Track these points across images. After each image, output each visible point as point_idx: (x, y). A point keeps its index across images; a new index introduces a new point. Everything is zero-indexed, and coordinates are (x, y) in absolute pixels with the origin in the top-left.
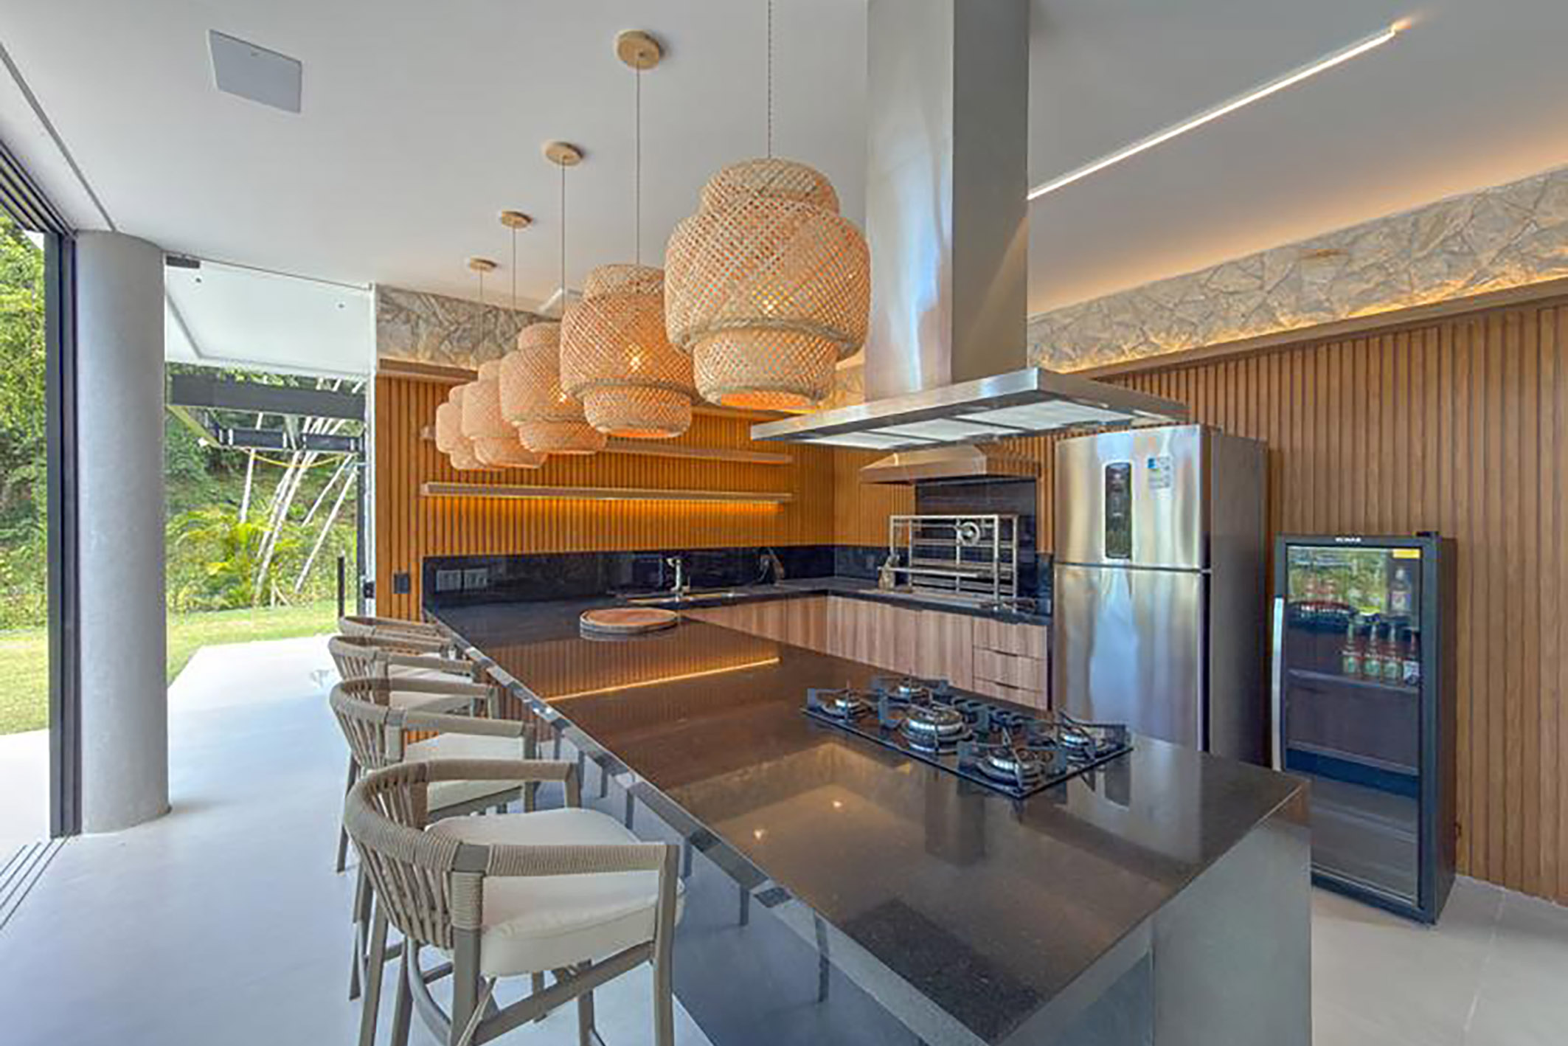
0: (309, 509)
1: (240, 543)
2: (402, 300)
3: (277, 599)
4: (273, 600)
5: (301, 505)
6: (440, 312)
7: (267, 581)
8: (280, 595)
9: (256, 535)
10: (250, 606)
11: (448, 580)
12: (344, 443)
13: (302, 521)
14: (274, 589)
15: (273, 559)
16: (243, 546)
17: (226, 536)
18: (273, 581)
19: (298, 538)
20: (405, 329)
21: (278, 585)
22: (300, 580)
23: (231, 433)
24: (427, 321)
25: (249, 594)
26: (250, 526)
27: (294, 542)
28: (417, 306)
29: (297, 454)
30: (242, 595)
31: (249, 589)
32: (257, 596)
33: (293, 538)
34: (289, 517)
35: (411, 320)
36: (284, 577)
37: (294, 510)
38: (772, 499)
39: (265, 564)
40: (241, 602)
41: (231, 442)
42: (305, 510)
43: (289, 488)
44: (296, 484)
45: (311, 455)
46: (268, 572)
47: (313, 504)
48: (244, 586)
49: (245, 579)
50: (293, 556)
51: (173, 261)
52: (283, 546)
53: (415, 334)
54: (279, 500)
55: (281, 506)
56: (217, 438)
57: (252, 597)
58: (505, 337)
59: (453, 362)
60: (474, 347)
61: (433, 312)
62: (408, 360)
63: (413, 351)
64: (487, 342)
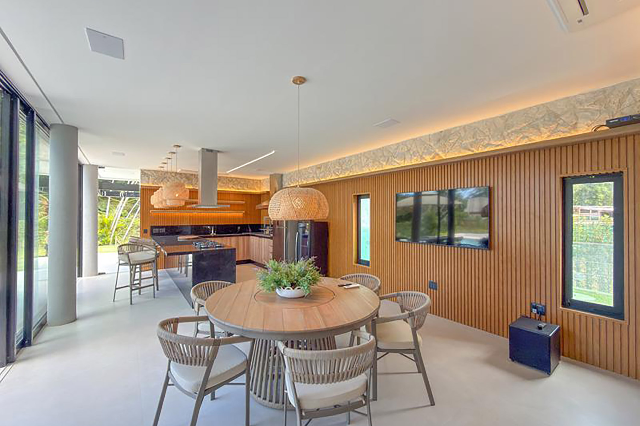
0: (129, 212)
1: (105, 224)
2: (146, 172)
3: (117, 242)
4: (116, 242)
5: (126, 211)
6: (155, 174)
7: (114, 236)
8: (118, 241)
9: (110, 222)
10: (108, 244)
11: (156, 231)
12: (138, 195)
13: (126, 217)
14: (116, 239)
15: (116, 230)
16: (106, 226)
17: (101, 222)
18: (116, 237)
19: (124, 223)
20: (147, 178)
21: (118, 238)
22: (125, 236)
23: (105, 192)
24: (152, 176)
25: (108, 241)
26: (109, 219)
27: (123, 224)
28: (149, 173)
29: (123, 198)
30: (106, 241)
31: (108, 239)
32: (111, 241)
33: (123, 223)
34: (121, 216)
35: (148, 176)
36: (119, 235)
37: (123, 213)
38: (241, 213)
39: (113, 231)
40: (106, 243)
41: (105, 195)
42: (127, 213)
43: (121, 207)
44: (124, 205)
45: (127, 198)
46: (114, 233)
47: (130, 211)
48: (106, 239)
49: (107, 236)
50: (122, 228)
51: (100, 168)
52: (119, 225)
53: (149, 179)
54: (118, 210)
55: (119, 213)
56: (101, 194)
57: (109, 242)
58: (170, 178)
59: (158, 184)
60: (162, 181)
61: (153, 174)
62: (147, 185)
63: (148, 183)
64: (165, 180)
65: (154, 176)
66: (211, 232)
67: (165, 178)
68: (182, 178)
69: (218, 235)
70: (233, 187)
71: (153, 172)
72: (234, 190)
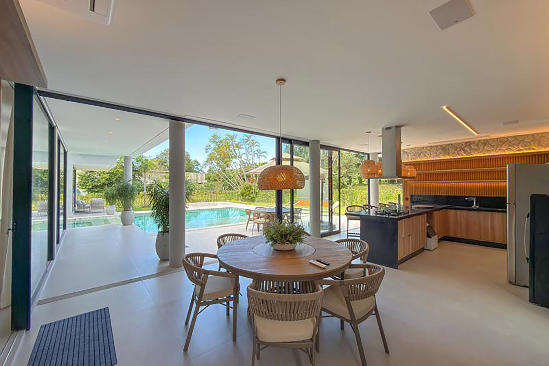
6: (412, 151)
20: (406, 155)
53: (408, 156)
58: (426, 152)
59: (415, 159)
60: (419, 156)
61: (411, 151)
62: (407, 161)
63: (408, 159)
64: (422, 154)
65: (413, 153)
66: (473, 205)
67: (422, 152)
68: (437, 151)
69: (482, 208)
70: (507, 149)
71: (411, 150)
72: (512, 152)
